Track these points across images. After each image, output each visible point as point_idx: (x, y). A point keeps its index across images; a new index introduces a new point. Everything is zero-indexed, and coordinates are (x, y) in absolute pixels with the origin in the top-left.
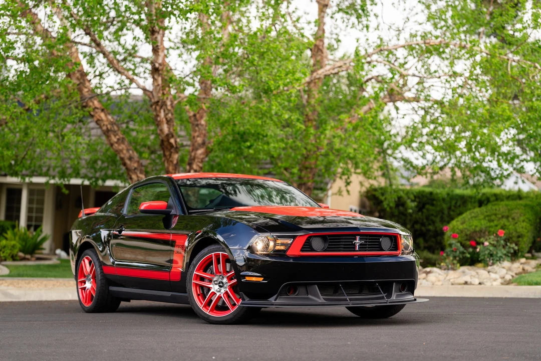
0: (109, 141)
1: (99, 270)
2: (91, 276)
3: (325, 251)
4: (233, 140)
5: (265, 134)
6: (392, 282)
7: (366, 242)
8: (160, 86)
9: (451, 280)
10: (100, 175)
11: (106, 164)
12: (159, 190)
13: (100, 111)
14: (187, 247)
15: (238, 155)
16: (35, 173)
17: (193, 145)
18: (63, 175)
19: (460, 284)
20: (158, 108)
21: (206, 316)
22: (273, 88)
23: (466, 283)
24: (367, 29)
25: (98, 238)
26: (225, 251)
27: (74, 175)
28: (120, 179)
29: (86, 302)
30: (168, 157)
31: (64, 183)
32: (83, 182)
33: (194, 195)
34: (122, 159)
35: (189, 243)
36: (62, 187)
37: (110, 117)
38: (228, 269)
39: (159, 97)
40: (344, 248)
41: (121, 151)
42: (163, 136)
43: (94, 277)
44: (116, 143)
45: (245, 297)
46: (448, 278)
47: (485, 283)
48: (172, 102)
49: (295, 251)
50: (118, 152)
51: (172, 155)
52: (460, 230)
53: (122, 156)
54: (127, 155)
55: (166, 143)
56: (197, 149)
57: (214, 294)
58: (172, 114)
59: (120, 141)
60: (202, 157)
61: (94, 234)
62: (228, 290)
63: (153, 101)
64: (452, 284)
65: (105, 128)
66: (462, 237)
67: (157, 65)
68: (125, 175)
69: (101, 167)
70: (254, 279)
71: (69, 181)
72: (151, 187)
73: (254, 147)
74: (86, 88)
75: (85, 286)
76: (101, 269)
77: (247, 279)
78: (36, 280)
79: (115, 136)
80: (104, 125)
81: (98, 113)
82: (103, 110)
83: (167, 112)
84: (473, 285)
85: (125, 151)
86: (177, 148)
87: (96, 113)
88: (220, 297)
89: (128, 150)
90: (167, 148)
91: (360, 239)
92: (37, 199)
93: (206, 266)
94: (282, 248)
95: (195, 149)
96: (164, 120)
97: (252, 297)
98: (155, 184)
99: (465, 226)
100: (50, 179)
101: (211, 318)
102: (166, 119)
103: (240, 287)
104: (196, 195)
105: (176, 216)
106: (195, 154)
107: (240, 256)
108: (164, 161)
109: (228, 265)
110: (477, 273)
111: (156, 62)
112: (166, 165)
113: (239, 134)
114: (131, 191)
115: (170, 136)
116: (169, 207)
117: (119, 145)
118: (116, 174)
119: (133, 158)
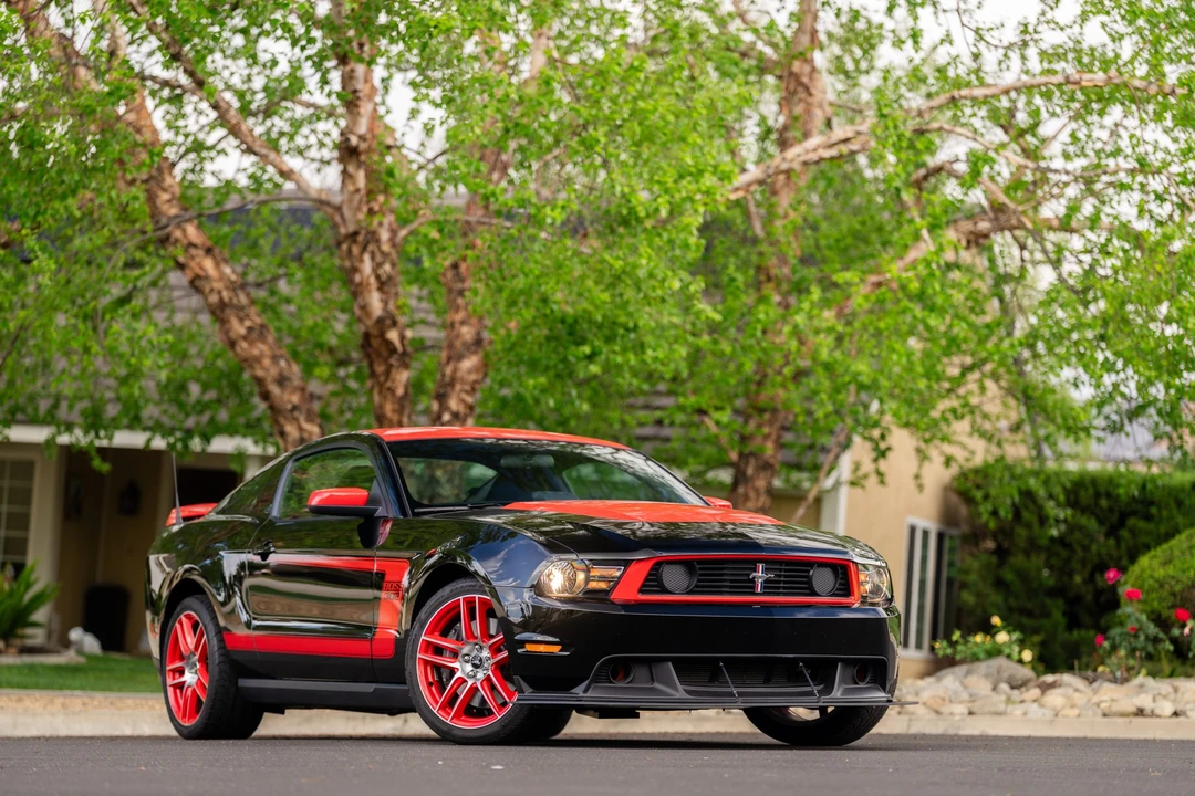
0: (227, 332)
1: (214, 641)
2: (197, 657)
3: (691, 592)
4: (548, 339)
5: (631, 325)
6: (837, 661)
7: (780, 576)
8: (363, 192)
9: (1103, 705)
10: (198, 424)
11: (211, 395)
12: (352, 463)
13: (201, 252)
14: (407, 590)
15: (558, 376)
16: (19, 416)
17: (451, 346)
18: (94, 422)
19: (1123, 715)
20: (356, 250)
21: (445, 729)
22: (642, 214)
23: (1140, 712)
24: (916, 42)
25: (214, 573)
26: (484, 593)
27: (125, 421)
28: (252, 435)
29: (184, 716)
30: (382, 379)
31: (98, 443)
32: (149, 441)
33: (450, 481)
34: (260, 381)
35: (411, 579)
36: (93, 453)
37: (227, 270)
38: (493, 632)
39: (358, 222)
40: (731, 587)
41: (258, 360)
42: (370, 322)
43: (204, 659)
44: (245, 338)
45: (524, 685)
46: (1095, 699)
47: (1189, 713)
48: (394, 232)
49: (628, 592)
50: (248, 362)
51: (394, 371)
52: (1157, 581)
53: (260, 373)
54: (274, 372)
55: (375, 342)
56: (460, 358)
57: (462, 681)
58: (393, 265)
59: (254, 335)
60: (473, 377)
61: (208, 561)
62: (490, 673)
63: (343, 231)
64: (1105, 715)
65: (214, 299)
66: (1161, 600)
67: (354, 140)
68: (266, 426)
69: (198, 402)
70: (542, 648)
71: (110, 438)
72: (337, 458)
73: (603, 357)
74: (165, 190)
75: (182, 679)
76: (221, 641)
77: (529, 647)
78: (37, 693)
79: (241, 320)
80: (212, 290)
81: (198, 260)
82: (209, 251)
83: (379, 258)
84: (1158, 716)
85: (267, 360)
86: (404, 353)
87: (192, 258)
88: (474, 690)
89: (275, 358)
90: (379, 355)
91: (766, 570)
92: (11, 489)
93: (447, 625)
94: (603, 585)
95: (455, 357)
96: (372, 280)
97: (538, 685)
98: (344, 452)
99: (1170, 570)
100: (59, 433)
101: (454, 732)
102: (378, 277)
103: (515, 667)
104: (457, 482)
105: (386, 520)
106: (455, 370)
107: (515, 604)
108: (372, 389)
109: (493, 623)
110: (1176, 690)
111: (352, 132)
112: (377, 398)
113: (563, 321)
114: (290, 465)
115: (388, 322)
116: (372, 500)
117: (251, 343)
118: (242, 420)
119: (289, 379)
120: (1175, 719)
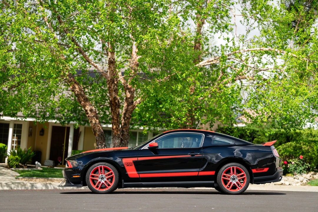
0: (79, 100)
8: (113, 71)
20: (111, 83)
23: (282, 184)
30: (114, 110)
34: (86, 110)
39: (112, 77)
42: (112, 98)
44: (83, 101)
47: (292, 184)
48: (117, 79)
54: (89, 108)
55: (113, 103)
56: (129, 106)
58: (117, 86)
60: (131, 110)
67: (112, 60)
82: (75, 82)
84: (286, 185)
86: (119, 105)
96: (113, 90)
110: (288, 179)
112: (113, 114)
115: (116, 99)
119: (93, 110)
120: (289, 186)
